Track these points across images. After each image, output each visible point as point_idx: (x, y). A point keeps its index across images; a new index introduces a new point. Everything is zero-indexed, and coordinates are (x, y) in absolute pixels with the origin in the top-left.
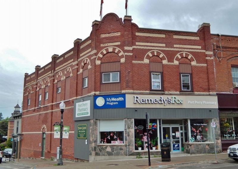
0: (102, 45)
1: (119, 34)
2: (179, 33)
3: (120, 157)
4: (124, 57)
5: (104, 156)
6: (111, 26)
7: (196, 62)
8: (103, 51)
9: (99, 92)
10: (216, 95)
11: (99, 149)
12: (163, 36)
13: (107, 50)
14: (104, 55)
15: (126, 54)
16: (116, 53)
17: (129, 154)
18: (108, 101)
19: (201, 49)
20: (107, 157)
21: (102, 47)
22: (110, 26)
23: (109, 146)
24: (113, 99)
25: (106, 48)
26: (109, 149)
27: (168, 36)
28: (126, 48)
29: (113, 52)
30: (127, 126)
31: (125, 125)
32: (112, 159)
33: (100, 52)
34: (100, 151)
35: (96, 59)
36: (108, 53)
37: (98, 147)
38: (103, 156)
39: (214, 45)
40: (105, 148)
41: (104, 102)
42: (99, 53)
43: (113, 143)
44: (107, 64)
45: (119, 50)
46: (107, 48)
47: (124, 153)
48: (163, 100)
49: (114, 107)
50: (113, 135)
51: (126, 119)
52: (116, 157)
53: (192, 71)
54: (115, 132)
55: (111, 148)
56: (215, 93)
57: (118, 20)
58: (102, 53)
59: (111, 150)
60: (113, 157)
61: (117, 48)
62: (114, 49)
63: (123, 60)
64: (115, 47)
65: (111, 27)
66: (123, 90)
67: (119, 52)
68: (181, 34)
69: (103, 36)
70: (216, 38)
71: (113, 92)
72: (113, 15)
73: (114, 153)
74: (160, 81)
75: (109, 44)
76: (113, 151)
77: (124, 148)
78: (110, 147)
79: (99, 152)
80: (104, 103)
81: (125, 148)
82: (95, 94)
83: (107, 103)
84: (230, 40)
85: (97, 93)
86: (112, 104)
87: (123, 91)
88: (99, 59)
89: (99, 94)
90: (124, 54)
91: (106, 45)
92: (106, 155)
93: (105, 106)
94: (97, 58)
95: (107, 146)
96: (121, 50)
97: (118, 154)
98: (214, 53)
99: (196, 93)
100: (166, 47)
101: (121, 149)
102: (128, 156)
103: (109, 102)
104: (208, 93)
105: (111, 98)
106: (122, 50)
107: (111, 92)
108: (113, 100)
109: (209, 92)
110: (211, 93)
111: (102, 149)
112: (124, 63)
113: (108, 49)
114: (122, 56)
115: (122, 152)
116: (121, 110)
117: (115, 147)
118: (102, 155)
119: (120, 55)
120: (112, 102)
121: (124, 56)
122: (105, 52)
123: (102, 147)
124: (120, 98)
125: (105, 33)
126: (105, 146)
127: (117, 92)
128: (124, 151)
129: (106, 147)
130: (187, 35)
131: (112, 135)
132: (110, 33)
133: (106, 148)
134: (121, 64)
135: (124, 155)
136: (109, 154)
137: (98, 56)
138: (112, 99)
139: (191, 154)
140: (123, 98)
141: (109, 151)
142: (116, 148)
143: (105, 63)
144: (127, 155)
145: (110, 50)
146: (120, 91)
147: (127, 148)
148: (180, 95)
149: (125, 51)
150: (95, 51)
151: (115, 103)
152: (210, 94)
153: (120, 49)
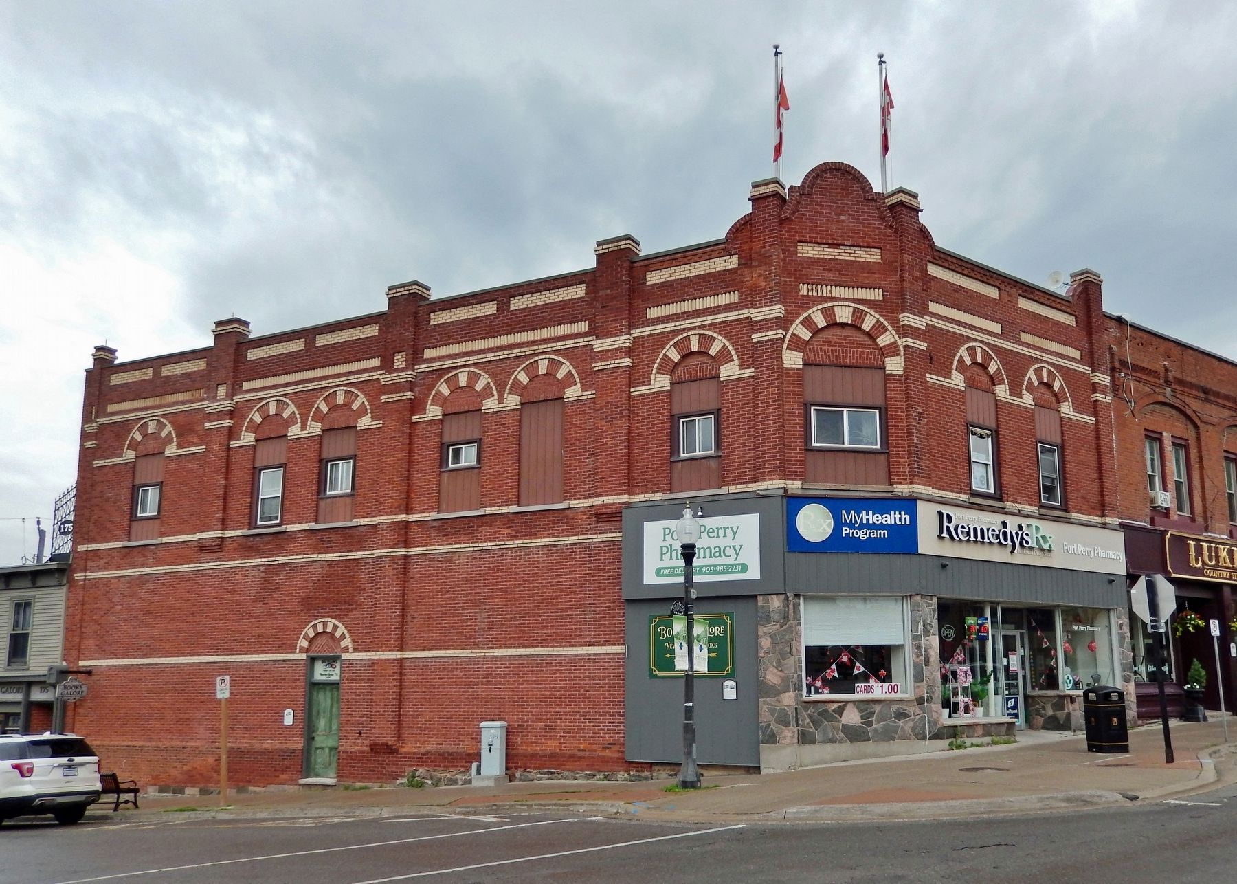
0: (804, 290)
1: (874, 257)
2: (1032, 293)
3: (897, 745)
4: (899, 354)
5: (835, 745)
6: (843, 217)
7: (1071, 404)
8: (812, 316)
9: (800, 483)
10: (1118, 528)
11: (810, 717)
12: (992, 293)
13: (828, 313)
14: (816, 332)
15: (909, 341)
16: (868, 334)
17: (930, 732)
18: (846, 524)
19: (1080, 362)
20: (846, 748)
21: (808, 296)
22: (838, 215)
23: (854, 702)
24: (868, 514)
25: (825, 305)
26: (852, 717)
27: (1006, 298)
28: (908, 319)
29: (855, 326)
30: (921, 626)
31: (914, 622)
32: (865, 757)
33: (801, 318)
34: (816, 724)
35: (785, 346)
36: (833, 324)
37: (806, 709)
38: (829, 747)
39: (1112, 355)
40: (834, 711)
41: (829, 525)
42: (798, 321)
43: (861, 692)
44: (828, 370)
45: (878, 321)
46: (830, 304)
47: (913, 729)
48: (1011, 533)
49: (871, 547)
50: (850, 659)
51: (918, 599)
52: (883, 746)
53: (1063, 435)
54: (857, 647)
55: (860, 711)
56: (1117, 521)
57: (872, 199)
58: (808, 323)
59: (862, 718)
60: (869, 746)
61: (872, 312)
62: (859, 315)
63: (894, 365)
64: (862, 307)
65: (843, 221)
66: (900, 483)
67: (879, 328)
68: (1037, 298)
69: (808, 251)
70: (1114, 331)
71: (859, 487)
72: (849, 173)
73: (876, 730)
74: (990, 462)
75: (836, 291)
76: (870, 724)
77: (912, 709)
78: (858, 708)
79: (813, 730)
80: (830, 531)
81: (918, 711)
82: (785, 489)
83: (844, 532)
84: (1142, 344)
85: (795, 486)
86: (863, 535)
87: (901, 489)
88: (797, 344)
89: (800, 492)
90: (899, 342)
91: (824, 291)
92: (841, 741)
93: (836, 544)
94: (787, 341)
95: (845, 706)
96: (886, 323)
97: (889, 735)
98: (1113, 381)
99: (1076, 516)
100: (1002, 336)
101: (901, 715)
102: (927, 742)
103: (851, 526)
104: (1098, 520)
105: (859, 513)
106: (892, 324)
107: (852, 487)
108: (868, 520)
109: (1103, 515)
110: (1108, 520)
111: (824, 715)
112: (900, 376)
113: (832, 308)
114: (892, 350)
115: (906, 725)
116: (899, 561)
117: (877, 708)
118: (824, 742)
119: (884, 340)
120: (862, 526)
121: (902, 348)
122: (821, 322)
123: (821, 708)
124: (897, 516)
125: (819, 240)
126: (836, 705)
127: (878, 489)
128: (911, 724)
129: (839, 707)
130: (1048, 302)
131: (845, 659)
132: (838, 246)
133: (840, 711)
134: (887, 378)
135: (912, 736)
136: (855, 735)
137: (791, 331)
138: (865, 517)
139: (1075, 731)
140: (907, 517)
141: (851, 722)
142: (881, 710)
143: (820, 365)
144: (924, 738)
145: (844, 315)
146: (888, 488)
147: (923, 710)
148: (1041, 517)
149: (904, 331)
150: (777, 310)
151: (876, 534)
152: (1105, 524)
153: (882, 319)
